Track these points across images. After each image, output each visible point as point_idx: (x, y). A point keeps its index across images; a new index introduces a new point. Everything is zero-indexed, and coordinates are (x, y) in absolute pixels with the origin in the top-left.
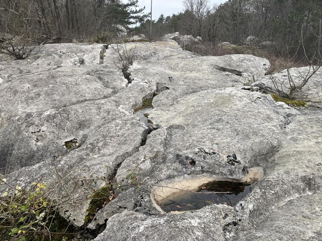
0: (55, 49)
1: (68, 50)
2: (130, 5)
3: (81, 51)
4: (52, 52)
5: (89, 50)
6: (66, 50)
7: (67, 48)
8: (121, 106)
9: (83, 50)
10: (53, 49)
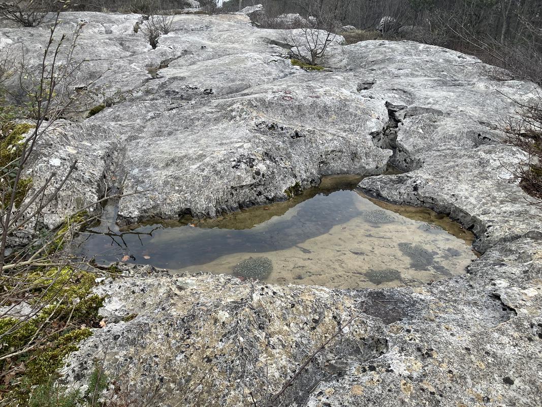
0: (75, 16)
1: (92, 19)
3: (110, 21)
4: (71, 20)
5: (120, 21)
6: (88, 18)
7: (91, 17)
8: (134, 64)
9: (113, 20)
10: (72, 17)
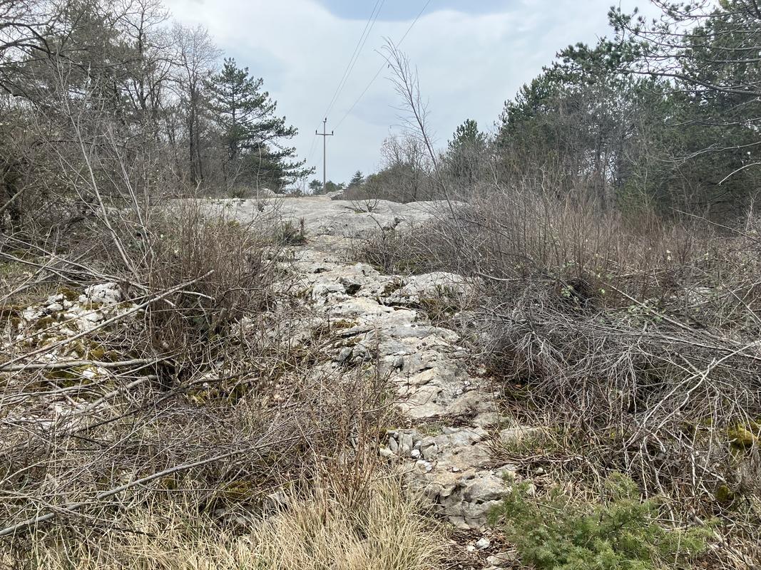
2: (283, 155)
